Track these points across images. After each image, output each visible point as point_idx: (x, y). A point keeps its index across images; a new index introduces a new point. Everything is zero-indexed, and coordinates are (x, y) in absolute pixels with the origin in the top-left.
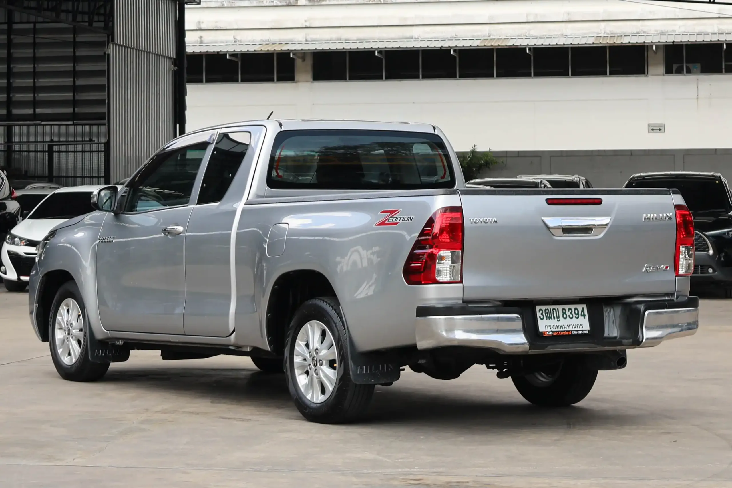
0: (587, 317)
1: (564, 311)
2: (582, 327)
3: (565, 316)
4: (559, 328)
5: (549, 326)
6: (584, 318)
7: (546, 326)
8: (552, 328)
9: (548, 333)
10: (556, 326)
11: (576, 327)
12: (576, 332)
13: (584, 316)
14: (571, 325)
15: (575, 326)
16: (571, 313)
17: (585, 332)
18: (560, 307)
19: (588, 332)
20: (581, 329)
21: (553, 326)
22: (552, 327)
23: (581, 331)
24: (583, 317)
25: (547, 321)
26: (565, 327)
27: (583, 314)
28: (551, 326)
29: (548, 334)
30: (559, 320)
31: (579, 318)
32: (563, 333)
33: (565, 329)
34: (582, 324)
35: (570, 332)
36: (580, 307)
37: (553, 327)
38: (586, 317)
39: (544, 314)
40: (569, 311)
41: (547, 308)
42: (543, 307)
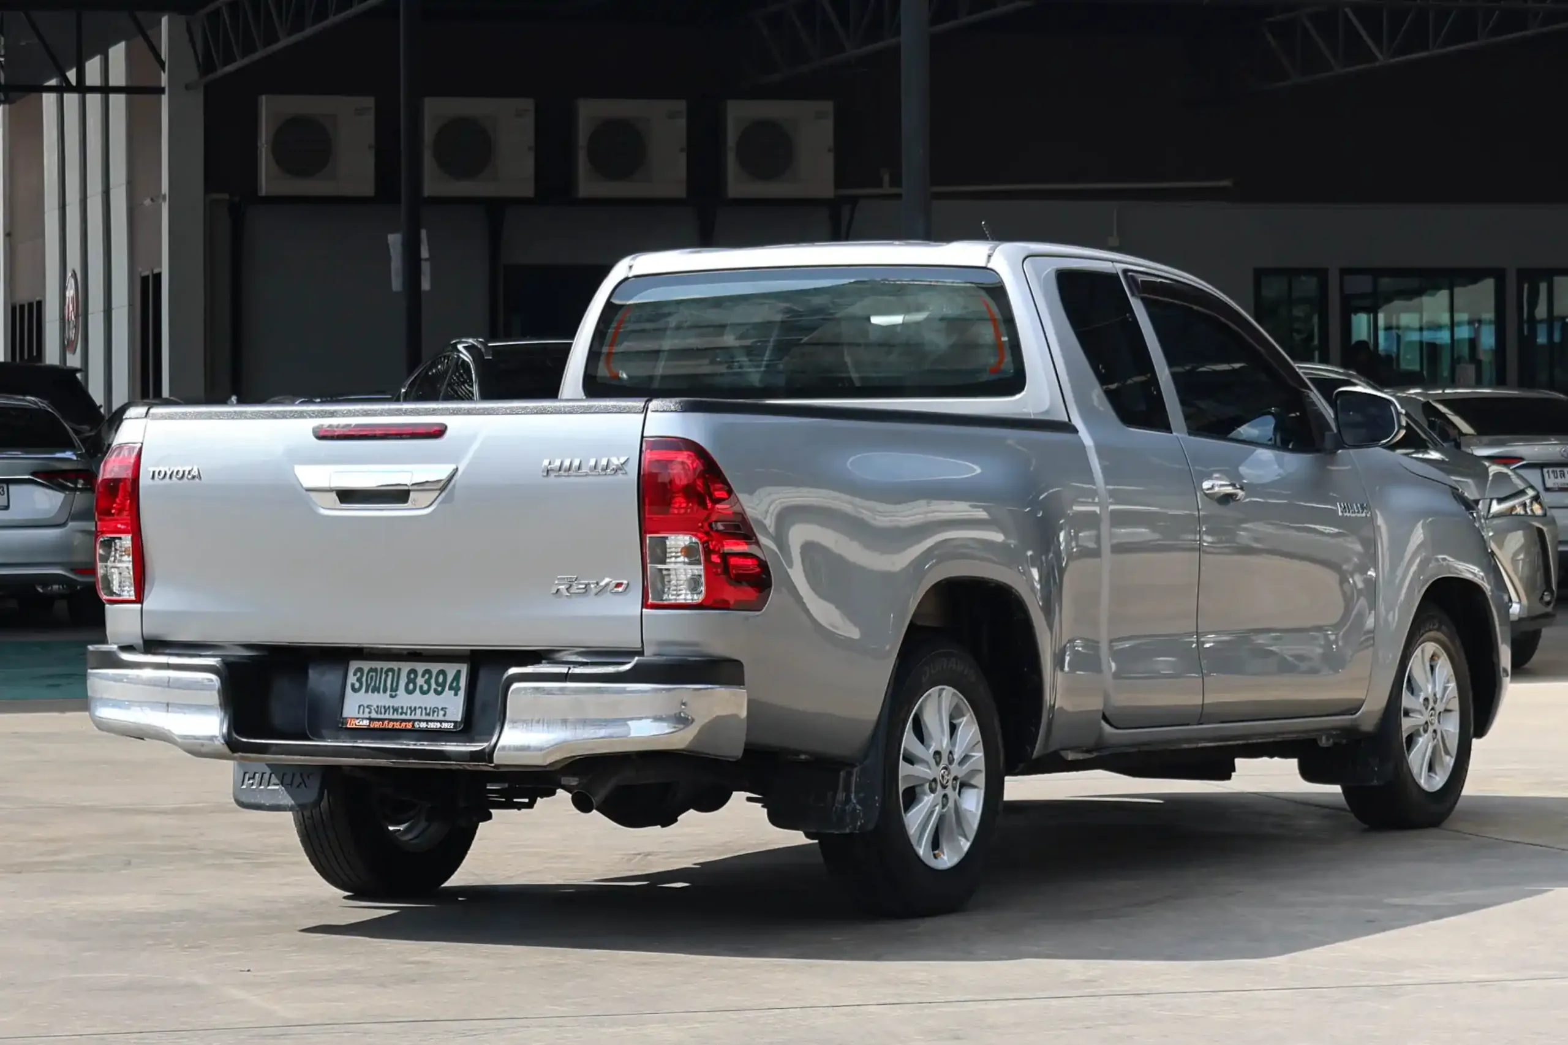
0: (462, 693)
1: (412, 676)
2: (444, 715)
3: (411, 686)
4: (389, 714)
5: (368, 707)
6: (456, 694)
7: (360, 707)
8: (373, 711)
9: (359, 722)
10: (385, 707)
11: (429, 714)
12: (423, 725)
13: (456, 691)
14: (420, 707)
15: (428, 711)
16: (428, 682)
17: (445, 725)
18: (406, 667)
19: (452, 727)
20: (441, 718)
21: (378, 707)
22: (374, 709)
23: (436, 723)
24: (453, 692)
25: (366, 694)
26: (405, 711)
27: (454, 684)
28: (372, 708)
29: (358, 724)
30: (396, 695)
31: (445, 693)
32: (393, 725)
33: (403, 717)
34: (446, 708)
35: (411, 723)
36: (451, 669)
37: (376, 710)
38: (459, 692)
39: (364, 679)
40: (423, 676)
41: (373, 667)
42: (366, 665)
